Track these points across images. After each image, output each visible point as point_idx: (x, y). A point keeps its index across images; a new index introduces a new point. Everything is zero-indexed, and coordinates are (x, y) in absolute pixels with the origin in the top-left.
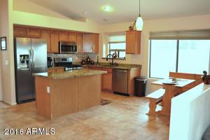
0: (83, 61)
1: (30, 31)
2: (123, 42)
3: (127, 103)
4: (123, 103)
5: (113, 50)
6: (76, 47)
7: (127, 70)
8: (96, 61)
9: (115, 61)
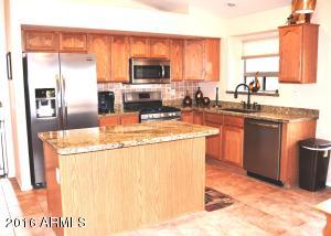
0: (187, 98)
1: (65, 39)
2: (273, 55)
3: (273, 209)
4: (264, 207)
5: (251, 75)
6: (167, 68)
7: (280, 123)
8: (213, 98)
9: (255, 99)
